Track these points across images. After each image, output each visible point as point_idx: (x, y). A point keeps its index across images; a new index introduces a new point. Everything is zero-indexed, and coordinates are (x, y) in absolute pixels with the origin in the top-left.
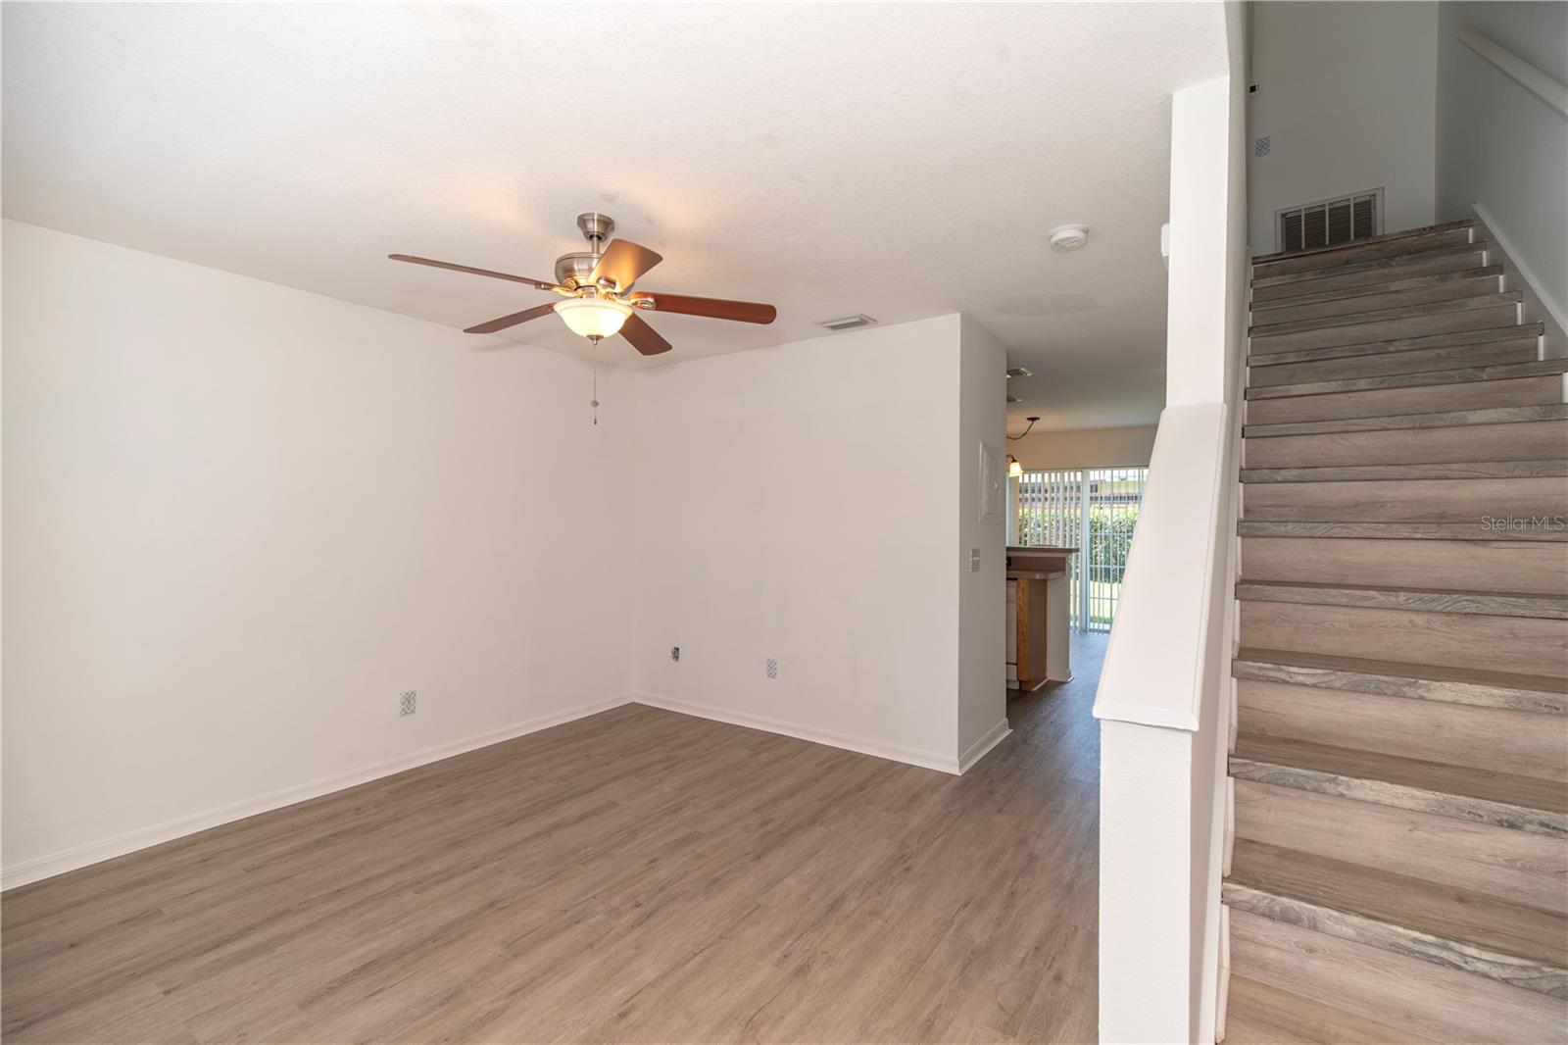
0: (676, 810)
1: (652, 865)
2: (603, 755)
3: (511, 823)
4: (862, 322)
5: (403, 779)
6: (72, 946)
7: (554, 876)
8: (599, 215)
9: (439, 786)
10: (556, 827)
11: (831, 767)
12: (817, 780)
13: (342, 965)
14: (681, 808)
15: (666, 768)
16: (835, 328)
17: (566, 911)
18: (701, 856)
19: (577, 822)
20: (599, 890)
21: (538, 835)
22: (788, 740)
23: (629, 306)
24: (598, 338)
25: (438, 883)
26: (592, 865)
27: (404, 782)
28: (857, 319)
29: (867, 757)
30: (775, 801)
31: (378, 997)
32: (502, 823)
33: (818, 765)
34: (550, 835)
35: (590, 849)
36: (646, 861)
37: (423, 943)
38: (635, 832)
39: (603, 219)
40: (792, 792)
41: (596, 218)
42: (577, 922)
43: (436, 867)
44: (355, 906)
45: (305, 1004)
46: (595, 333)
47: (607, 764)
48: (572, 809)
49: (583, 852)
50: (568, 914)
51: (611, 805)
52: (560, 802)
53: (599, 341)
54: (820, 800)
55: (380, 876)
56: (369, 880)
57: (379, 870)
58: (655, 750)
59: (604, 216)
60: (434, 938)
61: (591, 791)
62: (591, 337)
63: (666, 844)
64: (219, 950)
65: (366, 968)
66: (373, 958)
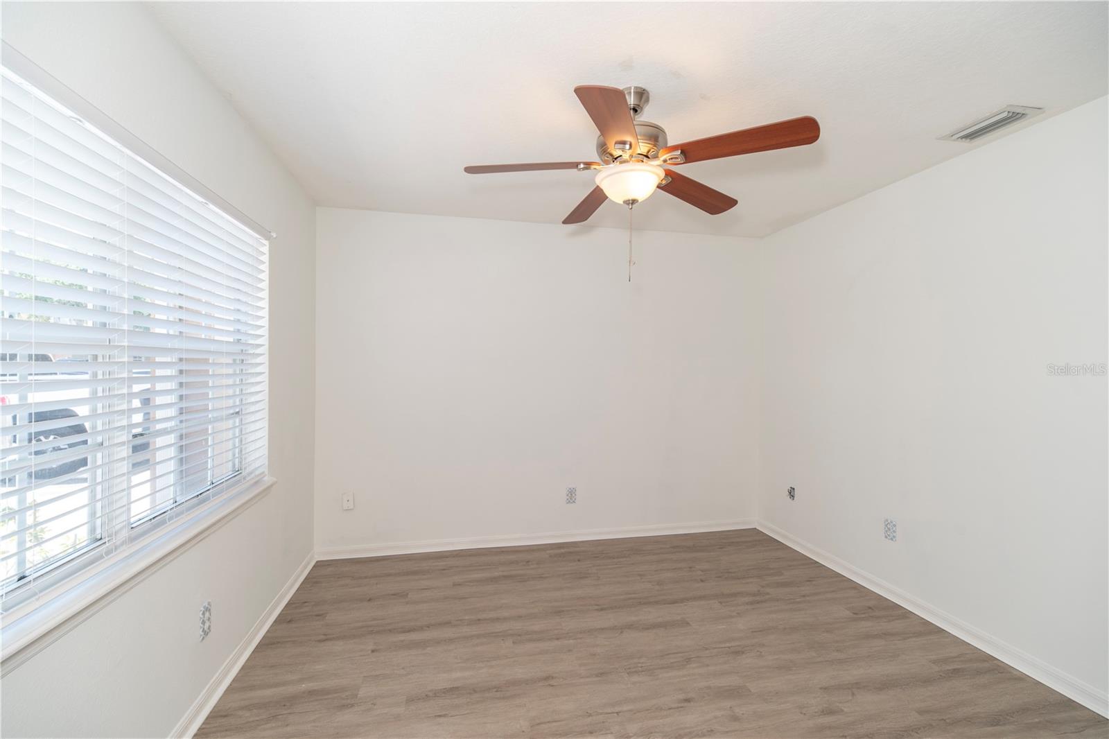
0: (738, 653)
1: (686, 704)
2: (702, 571)
3: (602, 610)
4: (1012, 117)
5: (563, 548)
6: (370, 600)
7: (602, 674)
8: (636, 88)
9: (579, 561)
10: (630, 627)
11: (956, 671)
12: (927, 681)
13: (442, 680)
14: (743, 653)
15: (752, 603)
16: (972, 136)
17: (590, 715)
18: (735, 718)
19: (648, 629)
20: (625, 708)
21: (613, 628)
22: (906, 614)
23: (660, 166)
24: (634, 202)
25: (530, 640)
26: (635, 678)
27: (563, 551)
28: (1005, 115)
29: (1022, 678)
30: (855, 687)
31: (441, 720)
32: (596, 607)
33: (935, 662)
34: (622, 632)
35: (642, 660)
36: (682, 696)
37: (489, 689)
38: (688, 660)
39: (639, 90)
40: (884, 685)
41: (632, 91)
42: (591, 733)
43: (537, 626)
44: (478, 636)
45: (410, 700)
46: (631, 197)
47: (702, 581)
48: (651, 614)
49: (636, 660)
50: (589, 720)
51: (685, 623)
52: (645, 604)
53: (634, 206)
54: (921, 712)
55: (505, 619)
56: (498, 619)
57: (506, 614)
58: (751, 580)
59: (639, 87)
60: (498, 689)
61: (674, 602)
62: (627, 202)
63: (709, 688)
64: (407, 634)
65: (452, 691)
66: (459, 685)
